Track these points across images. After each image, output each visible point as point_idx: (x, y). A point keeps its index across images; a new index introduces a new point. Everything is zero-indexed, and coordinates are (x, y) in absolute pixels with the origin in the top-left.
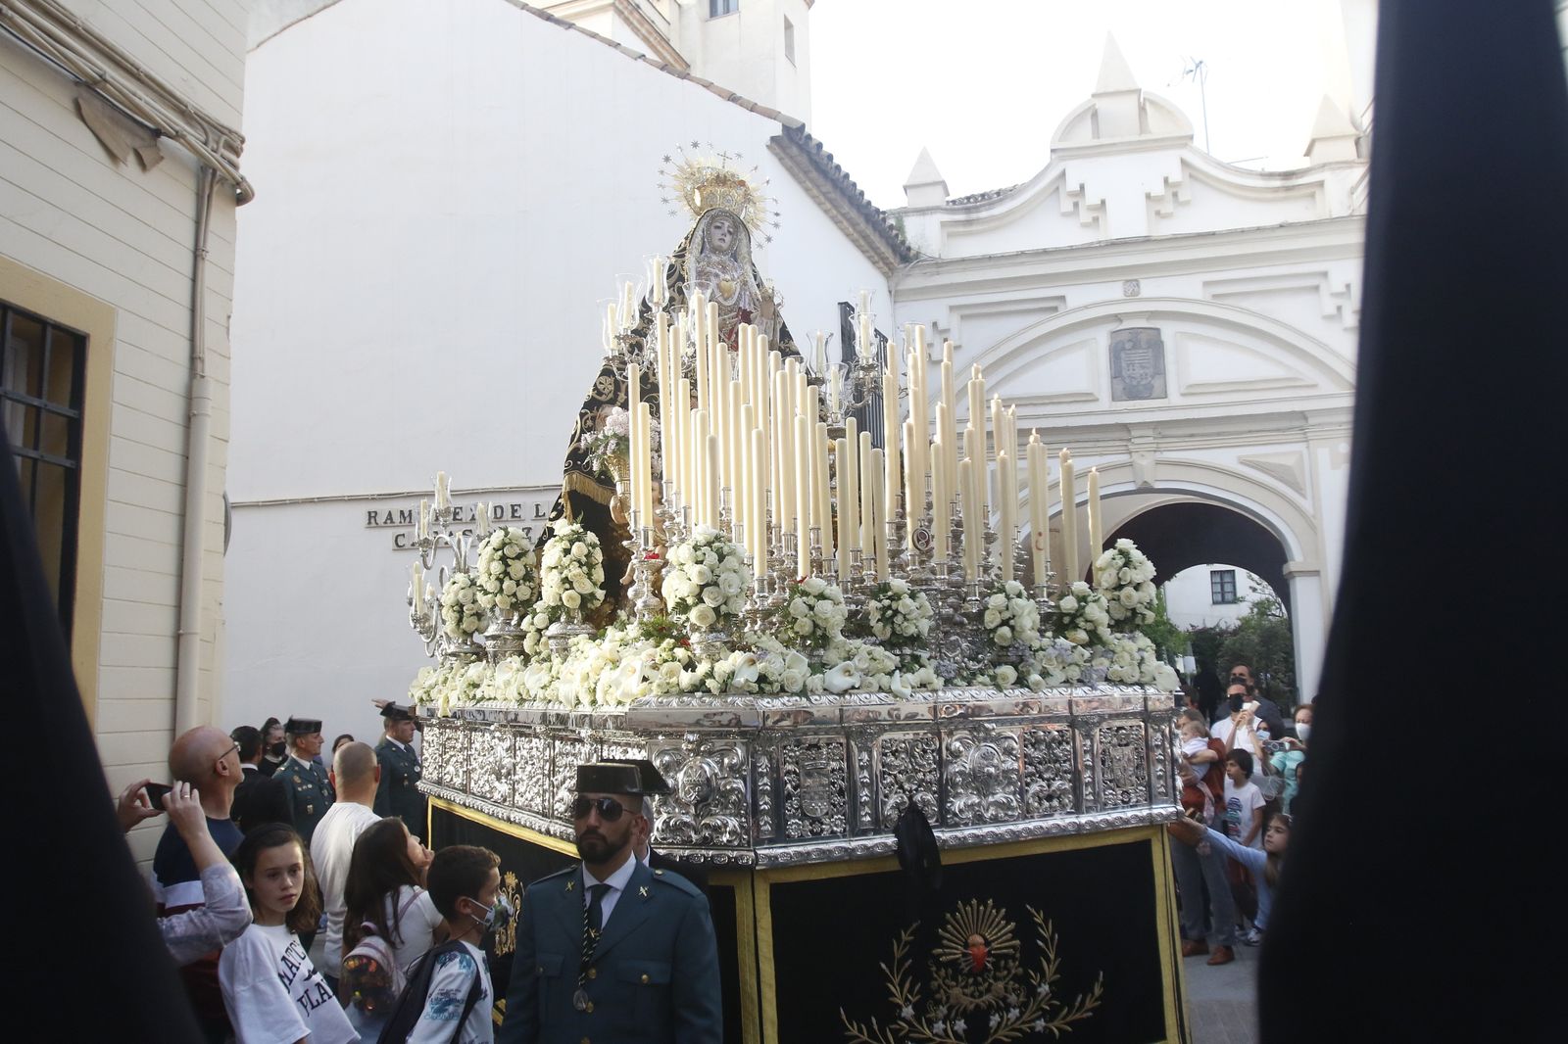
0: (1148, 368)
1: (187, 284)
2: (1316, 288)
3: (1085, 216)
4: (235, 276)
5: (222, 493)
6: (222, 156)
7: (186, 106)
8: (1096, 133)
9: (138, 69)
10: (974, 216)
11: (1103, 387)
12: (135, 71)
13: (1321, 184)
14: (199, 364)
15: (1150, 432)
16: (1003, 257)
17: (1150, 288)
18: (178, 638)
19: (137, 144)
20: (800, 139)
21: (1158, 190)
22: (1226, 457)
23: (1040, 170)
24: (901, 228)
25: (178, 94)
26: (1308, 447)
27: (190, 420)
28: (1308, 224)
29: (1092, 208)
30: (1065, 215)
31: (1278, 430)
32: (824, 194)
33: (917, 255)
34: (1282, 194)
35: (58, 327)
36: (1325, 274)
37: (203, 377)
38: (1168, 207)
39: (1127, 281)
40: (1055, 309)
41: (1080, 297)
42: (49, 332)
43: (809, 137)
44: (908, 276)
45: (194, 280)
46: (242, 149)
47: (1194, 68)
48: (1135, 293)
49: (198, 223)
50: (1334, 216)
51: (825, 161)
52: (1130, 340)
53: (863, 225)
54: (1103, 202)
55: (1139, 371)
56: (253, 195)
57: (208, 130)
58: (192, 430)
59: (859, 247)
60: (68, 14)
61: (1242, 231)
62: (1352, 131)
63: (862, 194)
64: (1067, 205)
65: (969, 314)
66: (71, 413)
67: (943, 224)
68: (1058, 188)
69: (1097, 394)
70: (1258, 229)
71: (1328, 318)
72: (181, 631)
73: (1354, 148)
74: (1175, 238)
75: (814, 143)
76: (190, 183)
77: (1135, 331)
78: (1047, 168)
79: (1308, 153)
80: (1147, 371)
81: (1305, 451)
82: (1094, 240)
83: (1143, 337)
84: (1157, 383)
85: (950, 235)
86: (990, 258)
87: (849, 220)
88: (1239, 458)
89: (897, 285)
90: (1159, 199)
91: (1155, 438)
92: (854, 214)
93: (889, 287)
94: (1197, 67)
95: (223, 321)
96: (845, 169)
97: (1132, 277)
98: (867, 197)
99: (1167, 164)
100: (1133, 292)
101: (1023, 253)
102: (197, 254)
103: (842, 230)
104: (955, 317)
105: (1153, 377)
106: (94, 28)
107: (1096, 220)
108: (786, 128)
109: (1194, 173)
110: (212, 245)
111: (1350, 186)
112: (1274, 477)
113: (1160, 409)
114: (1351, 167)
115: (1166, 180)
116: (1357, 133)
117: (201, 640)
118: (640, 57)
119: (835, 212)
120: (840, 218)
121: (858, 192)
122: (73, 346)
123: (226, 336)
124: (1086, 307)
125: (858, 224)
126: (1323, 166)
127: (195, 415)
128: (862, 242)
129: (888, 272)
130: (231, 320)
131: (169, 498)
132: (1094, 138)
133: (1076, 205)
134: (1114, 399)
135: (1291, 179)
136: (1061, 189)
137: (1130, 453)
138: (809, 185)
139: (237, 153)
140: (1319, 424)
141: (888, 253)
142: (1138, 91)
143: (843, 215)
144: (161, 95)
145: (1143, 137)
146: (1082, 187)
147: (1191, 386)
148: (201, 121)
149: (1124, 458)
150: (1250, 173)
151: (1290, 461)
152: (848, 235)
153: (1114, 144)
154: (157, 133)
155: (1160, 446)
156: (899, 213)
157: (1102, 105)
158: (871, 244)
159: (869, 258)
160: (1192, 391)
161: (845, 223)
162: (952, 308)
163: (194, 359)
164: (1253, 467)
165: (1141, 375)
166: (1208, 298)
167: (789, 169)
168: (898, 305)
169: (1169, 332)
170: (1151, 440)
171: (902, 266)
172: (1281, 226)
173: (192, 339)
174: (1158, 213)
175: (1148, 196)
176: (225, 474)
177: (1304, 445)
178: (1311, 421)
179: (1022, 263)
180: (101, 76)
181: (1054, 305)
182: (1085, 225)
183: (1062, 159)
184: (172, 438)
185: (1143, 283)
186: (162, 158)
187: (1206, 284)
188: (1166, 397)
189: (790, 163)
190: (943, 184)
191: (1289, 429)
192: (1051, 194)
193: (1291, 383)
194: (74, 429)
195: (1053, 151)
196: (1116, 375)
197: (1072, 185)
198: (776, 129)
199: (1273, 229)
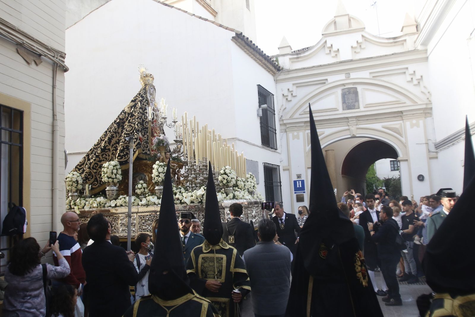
0: (353, 100)
1: (51, 95)
2: (405, 73)
3: (333, 54)
4: (65, 92)
5: (64, 151)
6: (59, 60)
7: (48, 47)
8: (336, 28)
9: (34, 39)
10: (299, 56)
11: (340, 106)
12: (33, 39)
13: (405, 40)
14: (55, 117)
15: (354, 119)
16: (308, 68)
17: (353, 75)
18: (52, 190)
19: (35, 59)
20: (241, 37)
21: (355, 45)
22: (378, 126)
23: (319, 41)
24: (277, 61)
25: (46, 44)
26: (403, 122)
27: (53, 132)
28: (401, 53)
29: (335, 52)
30: (327, 54)
31: (394, 117)
32: (251, 53)
33: (282, 69)
34: (393, 44)
35: (15, 110)
36: (407, 68)
37: (56, 120)
38: (358, 50)
39: (346, 73)
40: (325, 83)
41: (331, 79)
42: (13, 111)
43: (244, 36)
44: (279, 75)
45: (53, 94)
46: (65, 57)
47: (374, 4)
48: (349, 77)
49: (53, 78)
50: (410, 50)
51: (250, 43)
52: (348, 92)
53: (264, 61)
54: (338, 50)
55: (351, 101)
56: (69, 69)
57: (54, 52)
58: (54, 135)
59: (263, 67)
60: (13, 26)
61: (381, 56)
62: (415, 23)
63: (262, 52)
64: (327, 51)
65: (298, 86)
66: (20, 132)
67: (290, 59)
68: (324, 46)
69: (338, 108)
70: (386, 55)
71: (409, 82)
72: (53, 188)
73: (416, 28)
74: (360, 60)
75: (246, 38)
76: (51, 68)
77: (349, 89)
78: (321, 40)
79: (402, 31)
80: (353, 101)
81: (402, 123)
82: (336, 61)
83: (352, 90)
84: (356, 104)
85: (292, 62)
86: (304, 68)
87: (260, 60)
88: (382, 126)
89: (276, 78)
90: (356, 48)
91: (356, 121)
92: (261, 58)
93: (274, 79)
94: (375, 3)
95: (62, 104)
96: (256, 45)
97: (347, 72)
98: (264, 53)
99: (358, 37)
100: (348, 77)
101: (314, 67)
102: (54, 87)
103: (258, 63)
104: (295, 87)
105: (355, 103)
106: (21, 29)
107: (336, 55)
108: (236, 34)
109: (366, 39)
110: (58, 84)
111: (414, 41)
112: (392, 131)
113: (357, 112)
114: (415, 35)
115: (357, 42)
116: (417, 24)
117: (59, 190)
118: (193, 15)
119: (255, 58)
120: (256, 59)
121: (261, 51)
122: (20, 114)
123: (63, 108)
124: (334, 82)
125: (262, 61)
126: (406, 35)
127: (54, 130)
128: (264, 66)
129: (274, 74)
130: (64, 104)
131: (48, 153)
132: (335, 30)
133: (330, 51)
134: (343, 110)
135: (396, 39)
136: (325, 46)
137: (349, 126)
138: (245, 50)
139: (64, 58)
140: (407, 115)
141: (273, 69)
142: (348, 15)
143: (257, 58)
144: (41, 45)
145: (350, 29)
146: (332, 45)
147: (367, 105)
148: (52, 50)
149: (347, 128)
150: (383, 38)
151: (397, 126)
152: (260, 64)
153: (341, 32)
154: (40, 55)
155: (358, 123)
156: (276, 56)
157: (337, 19)
158: (267, 67)
159: (267, 70)
160: (367, 106)
161: (258, 61)
162: (293, 84)
163: (54, 115)
164: (386, 129)
165: (351, 102)
166: (371, 77)
167: (239, 46)
168: (277, 84)
169: (359, 88)
170: (355, 122)
171: (278, 72)
172: (393, 54)
173: (53, 110)
174: (355, 52)
175: (352, 47)
176: (64, 146)
177: (402, 121)
178: (404, 114)
179: (314, 70)
180: (23, 42)
181: (324, 82)
182: (333, 57)
183: (325, 37)
184: (49, 137)
185: (351, 74)
186: (42, 62)
187: (371, 73)
188: (359, 108)
189: (239, 44)
190: (290, 46)
191: (397, 116)
192: (323, 48)
193: (397, 102)
194: (21, 136)
195: (322, 35)
196: (344, 102)
197: (329, 45)
198: (234, 34)
199: (390, 55)
